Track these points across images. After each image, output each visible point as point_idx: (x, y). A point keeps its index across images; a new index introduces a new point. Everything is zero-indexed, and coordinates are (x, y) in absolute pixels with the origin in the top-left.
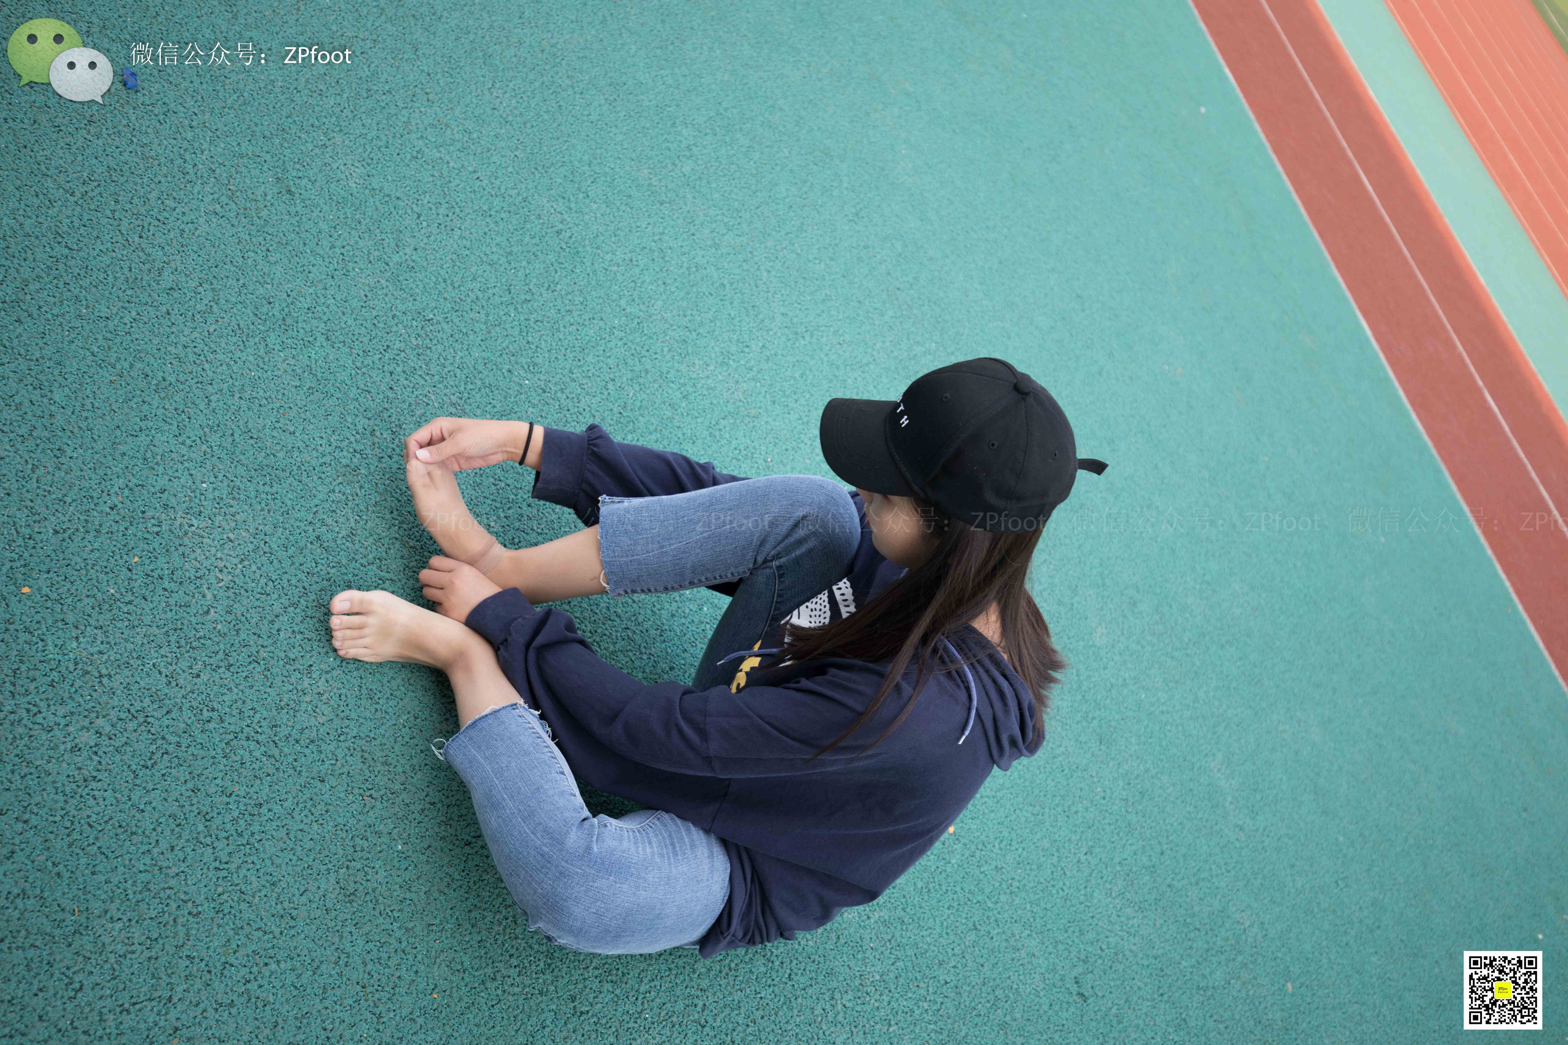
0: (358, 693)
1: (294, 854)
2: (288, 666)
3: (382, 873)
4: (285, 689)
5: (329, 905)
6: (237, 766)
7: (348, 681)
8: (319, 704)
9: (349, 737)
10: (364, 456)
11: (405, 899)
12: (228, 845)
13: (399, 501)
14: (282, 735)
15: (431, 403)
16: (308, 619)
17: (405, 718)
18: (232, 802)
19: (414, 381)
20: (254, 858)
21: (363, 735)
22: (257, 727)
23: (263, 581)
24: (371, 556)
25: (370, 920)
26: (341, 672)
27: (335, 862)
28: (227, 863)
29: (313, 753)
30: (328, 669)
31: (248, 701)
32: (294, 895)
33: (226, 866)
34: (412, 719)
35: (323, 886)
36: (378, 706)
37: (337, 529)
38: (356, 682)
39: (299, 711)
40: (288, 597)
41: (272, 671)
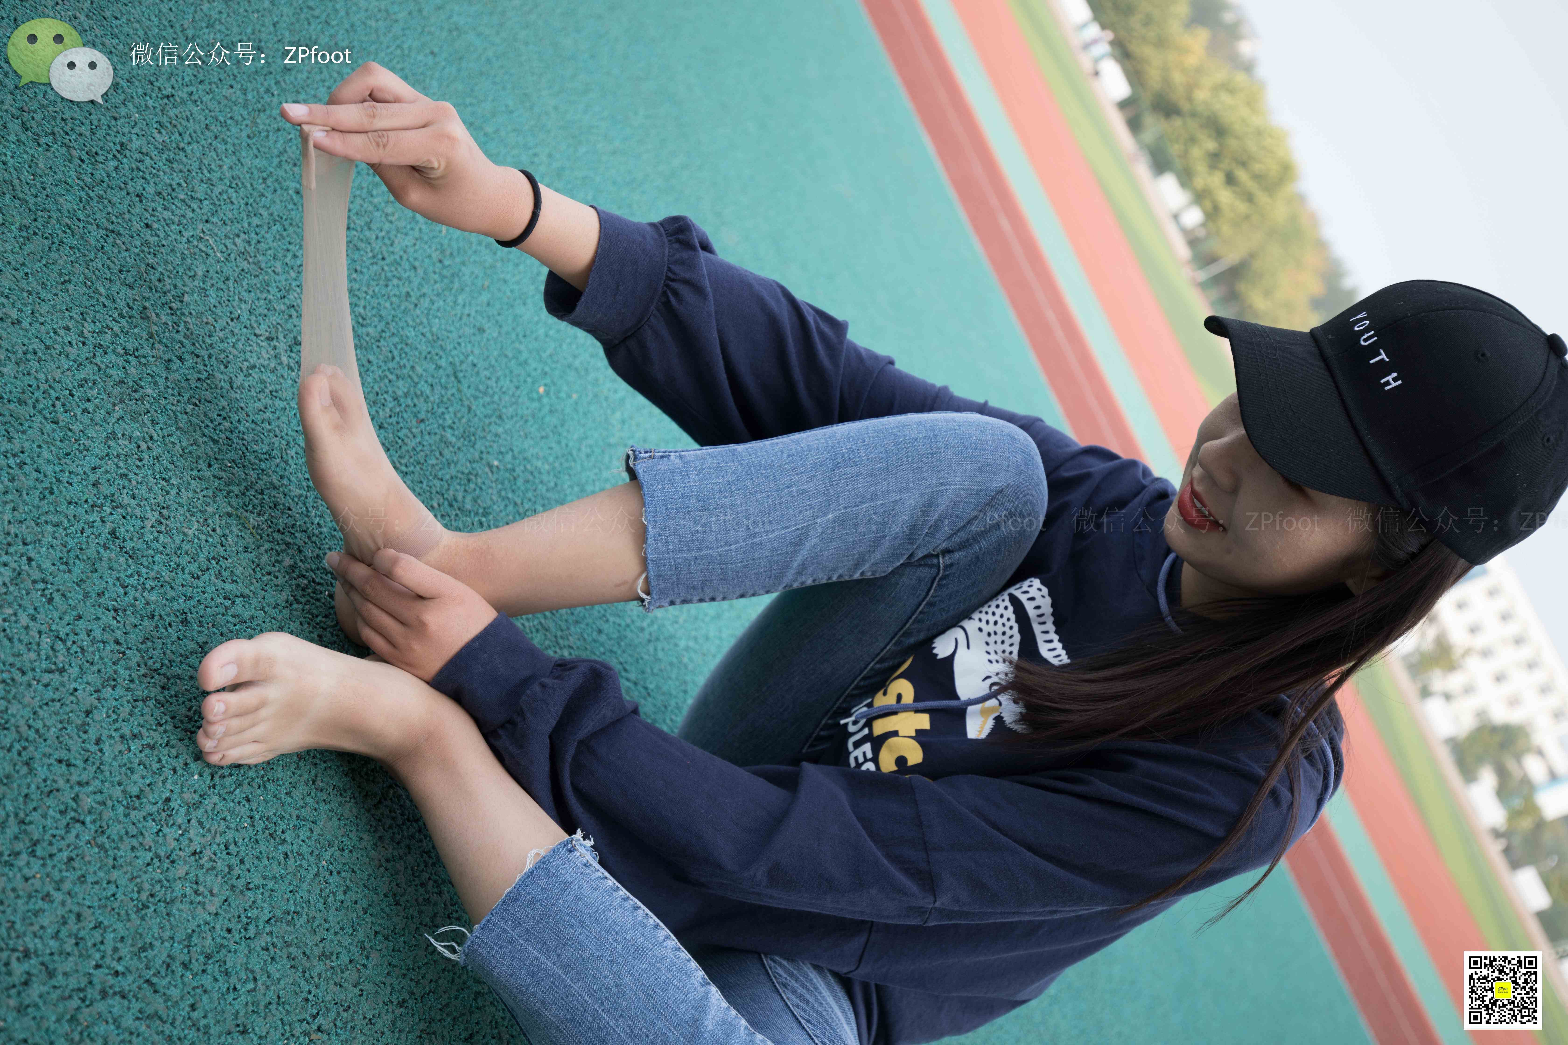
0: (251, 830)
2: (133, 813)
4: (139, 862)
7: (232, 813)
8: (200, 874)
9: (261, 924)
10: (143, 360)
13: (215, 442)
14: (158, 962)
15: (210, 252)
16: (140, 704)
17: (327, 855)
19: (178, 212)
21: (279, 913)
22: (114, 964)
23: (46, 642)
24: (202, 557)
26: (215, 799)
29: (215, 980)
30: (196, 797)
31: (86, 912)
34: (338, 853)
36: (286, 848)
37: (138, 512)
38: (243, 810)
39: (173, 901)
40: (95, 668)
41: (108, 832)
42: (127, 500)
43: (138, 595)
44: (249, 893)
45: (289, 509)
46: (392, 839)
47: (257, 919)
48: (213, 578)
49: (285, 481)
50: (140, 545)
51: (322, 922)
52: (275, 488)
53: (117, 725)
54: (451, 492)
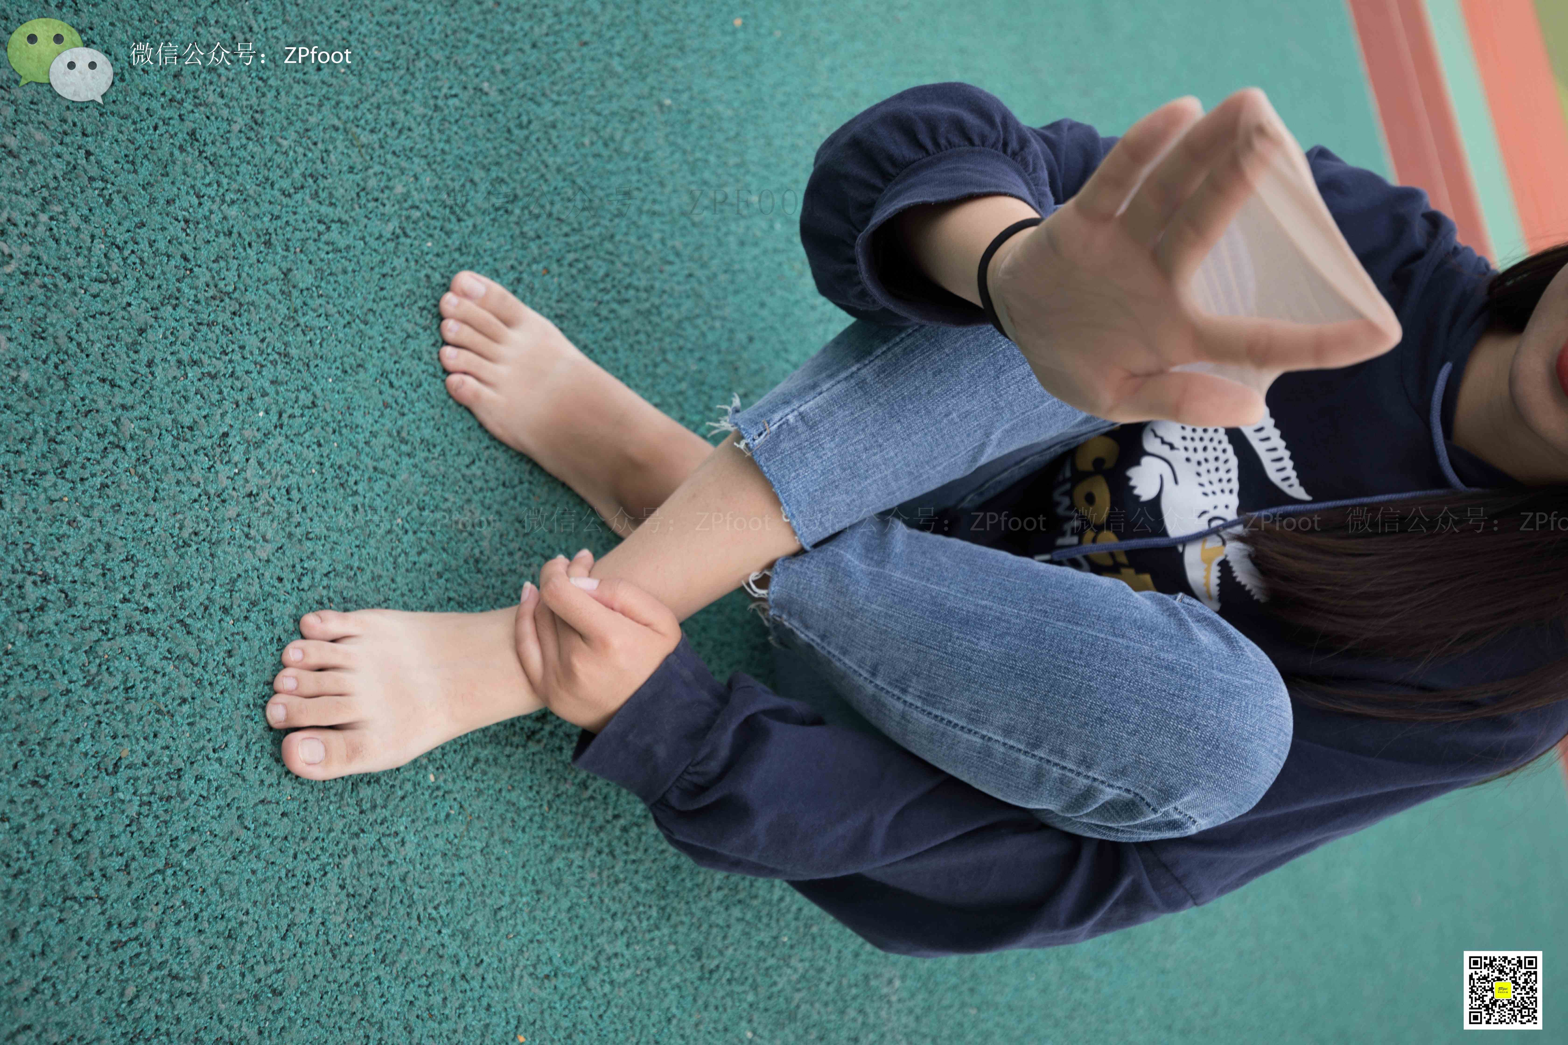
0: (318, 477)
1: (258, 857)
2: (182, 445)
3: (412, 839)
4: (185, 497)
5: (335, 939)
6: (118, 697)
7: (299, 456)
8: (254, 516)
9: (318, 576)
11: (453, 875)
12: (129, 884)
14: (195, 603)
16: (204, 329)
17: (404, 513)
18: (121, 783)
20: (186, 893)
21: (340, 568)
22: (144, 600)
23: (99, 247)
24: (297, 173)
25: (405, 940)
26: (281, 439)
27: (332, 848)
28: (134, 924)
29: (258, 628)
30: (259, 436)
31: (117, 543)
32: (271, 945)
33: (134, 932)
34: (416, 513)
35: (319, 907)
36: (358, 500)
37: (225, 112)
38: (312, 454)
39: (219, 542)
40: (155, 283)
41: (151, 462)
42: (213, 98)
43: (215, 207)
44: (309, 544)
45: (410, 129)
46: (482, 503)
47: (313, 571)
48: (307, 198)
49: (408, 97)
50: (223, 151)
51: (389, 581)
52: (395, 103)
53: (174, 348)
54: (608, 130)
